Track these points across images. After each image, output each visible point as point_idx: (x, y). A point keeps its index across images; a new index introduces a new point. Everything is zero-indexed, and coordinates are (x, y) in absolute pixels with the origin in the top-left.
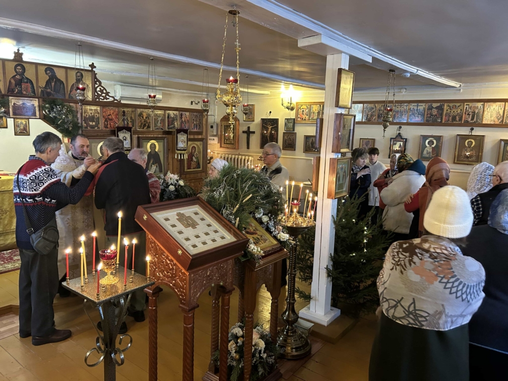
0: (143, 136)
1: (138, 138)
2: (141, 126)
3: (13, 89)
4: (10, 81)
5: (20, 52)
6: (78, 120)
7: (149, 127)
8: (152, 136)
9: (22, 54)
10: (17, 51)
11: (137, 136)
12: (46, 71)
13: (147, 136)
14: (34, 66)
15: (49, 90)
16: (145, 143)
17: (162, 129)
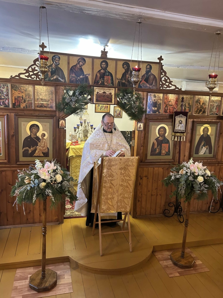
0: (198, 120)
1: (193, 122)
2: (197, 111)
3: (98, 81)
4: (96, 75)
5: (106, 50)
6: (143, 105)
7: (204, 112)
8: (207, 120)
9: (107, 52)
10: (103, 50)
11: (192, 120)
12: (123, 65)
13: (201, 120)
14: (114, 62)
15: (124, 81)
16: (198, 127)
17: (217, 114)
